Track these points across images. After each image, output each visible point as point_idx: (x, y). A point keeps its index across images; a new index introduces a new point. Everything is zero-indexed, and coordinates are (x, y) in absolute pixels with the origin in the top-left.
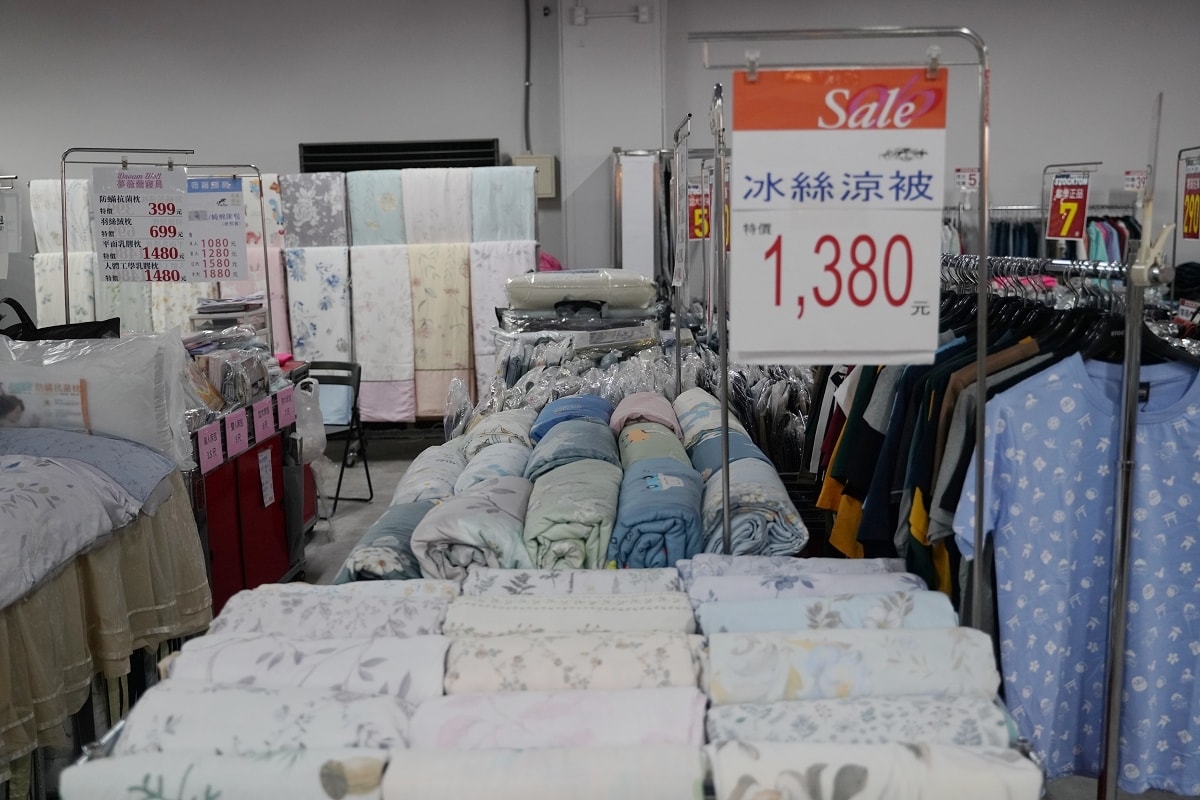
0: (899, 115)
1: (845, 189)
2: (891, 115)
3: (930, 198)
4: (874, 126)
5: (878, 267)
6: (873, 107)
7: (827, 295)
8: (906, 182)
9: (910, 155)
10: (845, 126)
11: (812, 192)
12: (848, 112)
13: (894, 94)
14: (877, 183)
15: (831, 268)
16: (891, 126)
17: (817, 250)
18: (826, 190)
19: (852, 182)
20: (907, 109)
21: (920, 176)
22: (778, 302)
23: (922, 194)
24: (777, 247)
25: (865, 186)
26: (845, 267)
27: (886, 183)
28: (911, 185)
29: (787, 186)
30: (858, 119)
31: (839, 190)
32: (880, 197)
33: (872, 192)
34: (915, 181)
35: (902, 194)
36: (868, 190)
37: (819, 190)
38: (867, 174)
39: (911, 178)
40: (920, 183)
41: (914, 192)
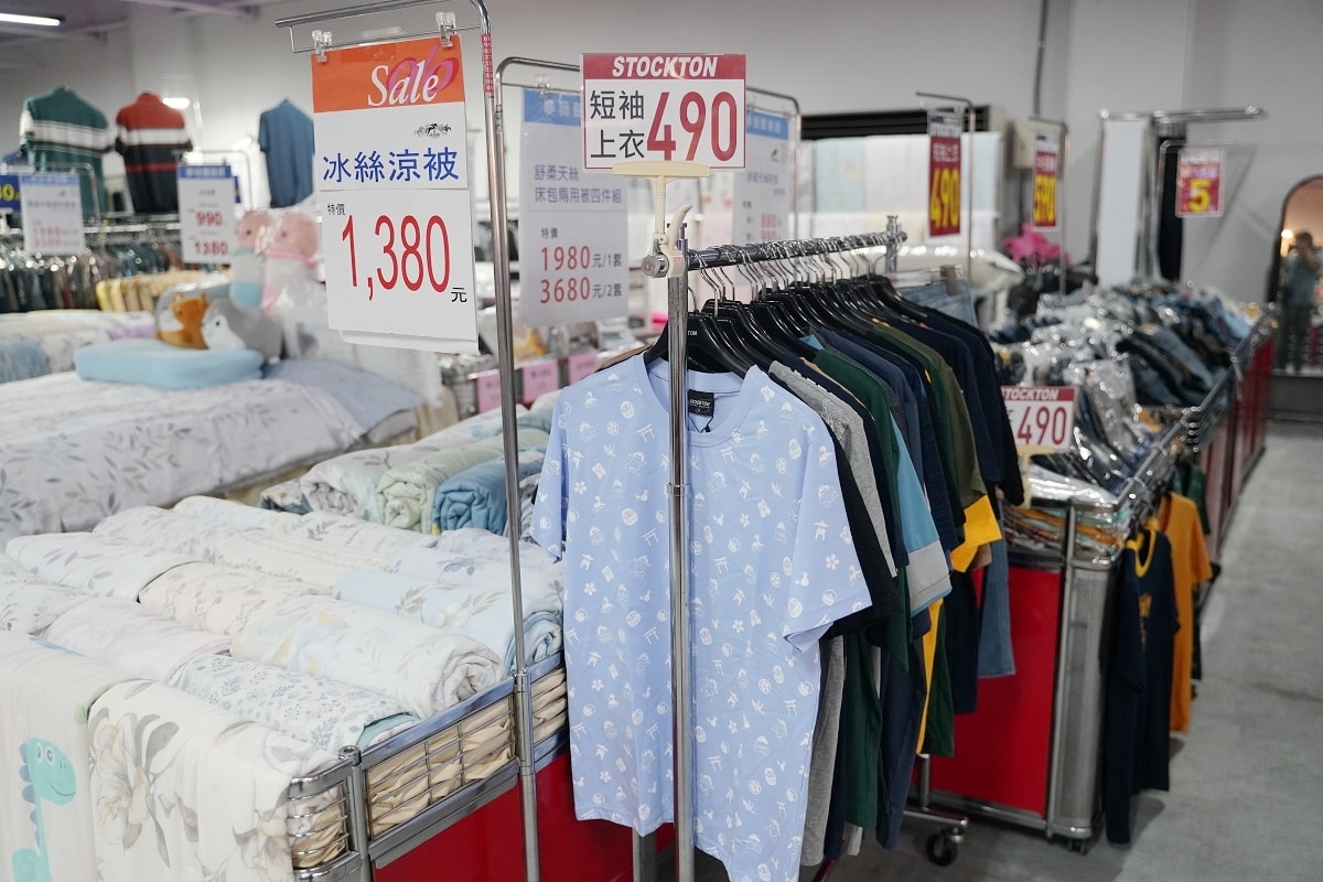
0: (426, 89)
1: (392, 168)
2: (420, 90)
3: (456, 177)
4: (408, 103)
5: (422, 249)
6: (406, 81)
7: (388, 278)
8: (436, 159)
9: (437, 131)
10: (387, 104)
11: (369, 171)
12: (389, 90)
13: (421, 65)
14: (414, 161)
15: (388, 249)
16: (421, 101)
17: (377, 232)
18: (379, 169)
19: (396, 160)
20: (433, 81)
21: (446, 153)
22: (355, 284)
23: (449, 172)
24: (349, 229)
25: (406, 164)
26: (399, 249)
27: (422, 161)
28: (440, 163)
29: (351, 167)
30: (396, 96)
31: (387, 170)
32: (418, 176)
33: (412, 170)
34: (443, 158)
35: (434, 173)
36: (408, 168)
37: (373, 169)
38: (407, 154)
39: (439, 154)
40: (447, 161)
41: (443, 172)
